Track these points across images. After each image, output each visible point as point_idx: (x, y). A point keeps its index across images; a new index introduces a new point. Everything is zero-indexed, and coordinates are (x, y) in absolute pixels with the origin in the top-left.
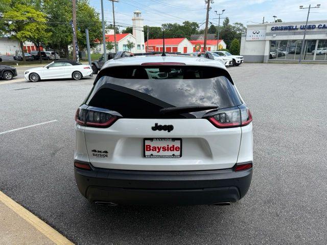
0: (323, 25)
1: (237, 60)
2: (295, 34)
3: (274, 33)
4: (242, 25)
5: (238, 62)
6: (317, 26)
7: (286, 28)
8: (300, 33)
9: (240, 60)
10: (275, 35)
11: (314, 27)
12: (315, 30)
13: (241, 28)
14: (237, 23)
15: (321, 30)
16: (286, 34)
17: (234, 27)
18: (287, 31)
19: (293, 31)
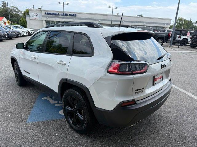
0: (71, 14)
1: (30, 32)
2: (58, 18)
3: (47, 16)
4: (17, 8)
5: (31, 33)
6: (69, 15)
7: (53, 14)
8: (61, 18)
9: (32, 31)
10: (48, 17)
11: (67, 15)
12: (68, 16)
13: (17, 10)
14: (13, 7)
15: (71, 17)
16: (54, 17)
17: (11, 9)
18: (54, 16)
19: (57, 16)
